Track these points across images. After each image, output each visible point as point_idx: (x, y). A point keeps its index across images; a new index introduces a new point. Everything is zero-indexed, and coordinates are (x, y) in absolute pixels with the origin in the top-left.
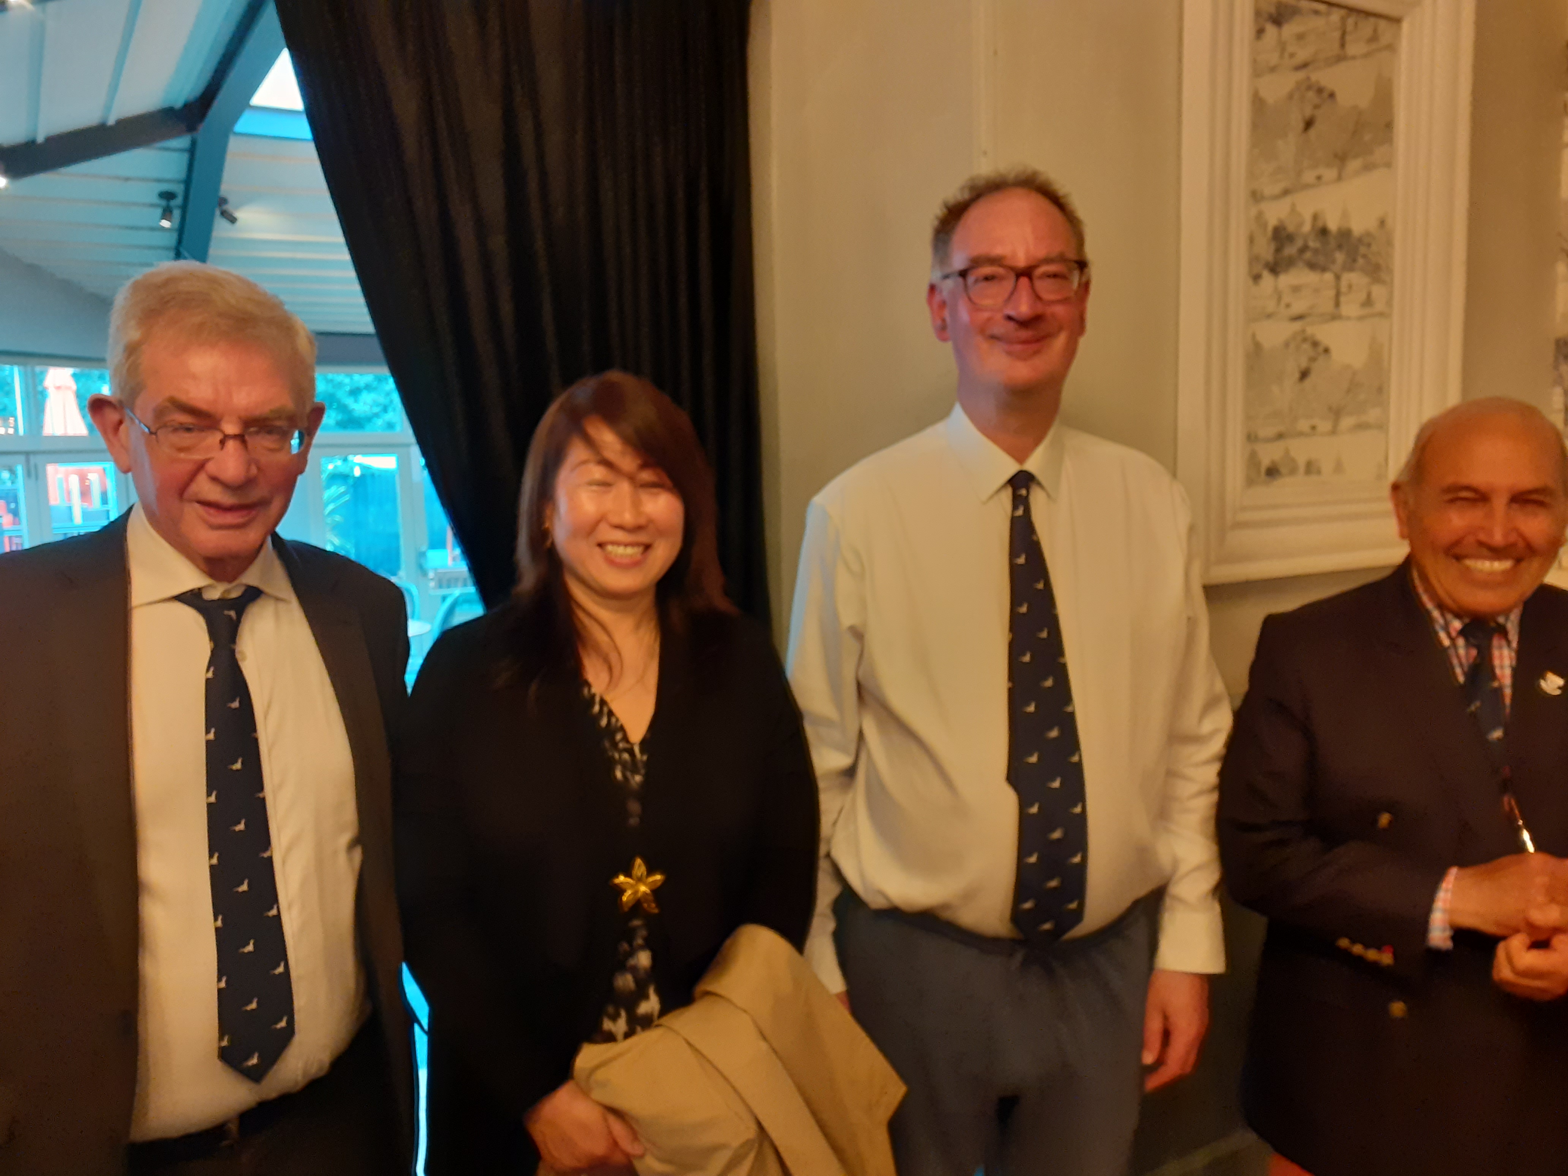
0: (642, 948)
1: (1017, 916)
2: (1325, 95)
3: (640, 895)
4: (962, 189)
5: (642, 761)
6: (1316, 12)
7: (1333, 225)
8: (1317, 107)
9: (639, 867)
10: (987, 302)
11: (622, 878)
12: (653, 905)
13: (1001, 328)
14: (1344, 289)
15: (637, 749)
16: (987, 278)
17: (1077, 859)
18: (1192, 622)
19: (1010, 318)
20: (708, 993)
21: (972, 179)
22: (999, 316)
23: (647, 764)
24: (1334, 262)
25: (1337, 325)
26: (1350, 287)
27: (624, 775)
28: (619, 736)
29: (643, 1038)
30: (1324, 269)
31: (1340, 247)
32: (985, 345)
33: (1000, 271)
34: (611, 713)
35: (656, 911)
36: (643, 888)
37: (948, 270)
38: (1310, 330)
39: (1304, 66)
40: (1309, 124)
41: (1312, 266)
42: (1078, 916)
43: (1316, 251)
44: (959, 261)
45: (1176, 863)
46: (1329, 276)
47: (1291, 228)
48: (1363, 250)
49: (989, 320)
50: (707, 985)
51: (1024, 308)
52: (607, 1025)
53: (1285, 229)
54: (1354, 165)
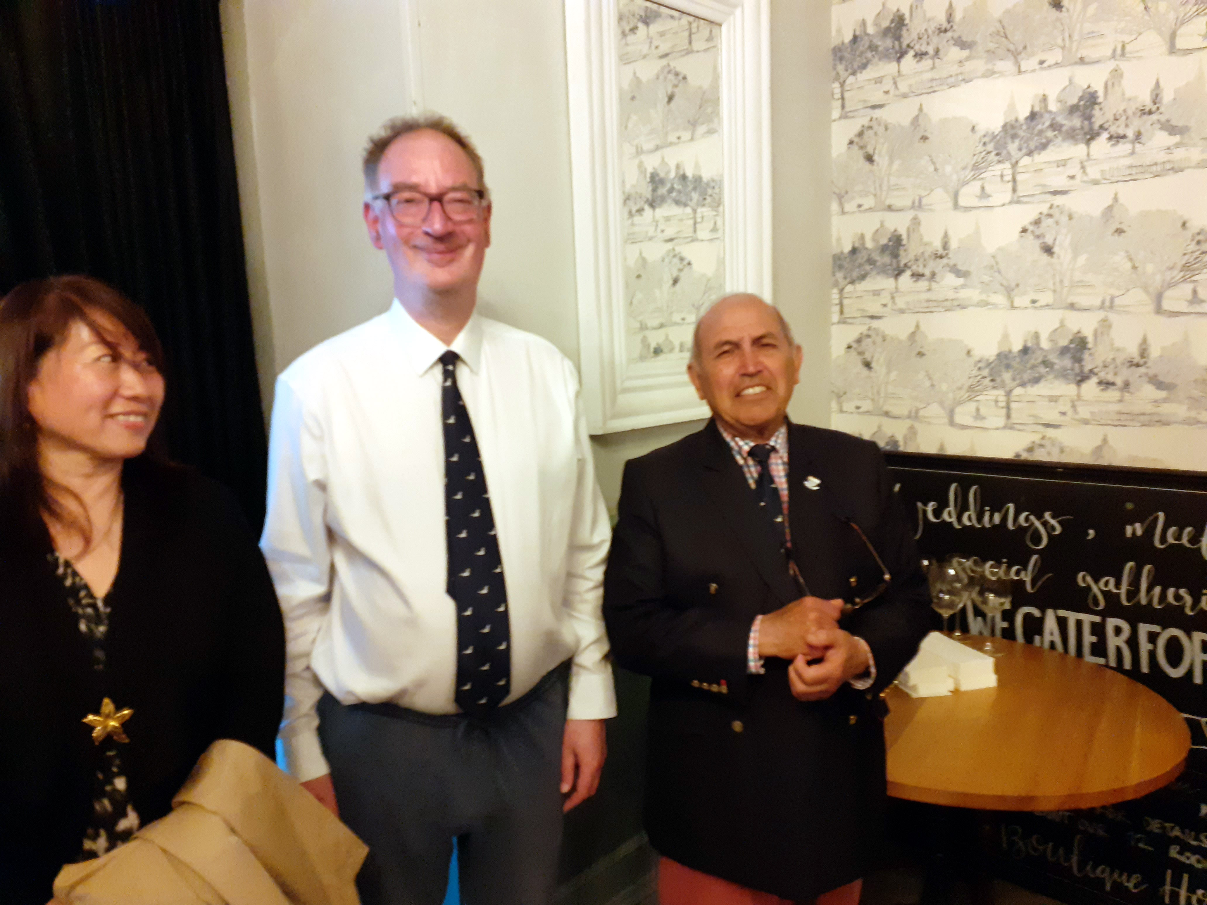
0: (118, 774)
1: (459, 696)
2: (680, 77)
3: (109, 729)
4: (385, 127)
5: (105, 613)
6: (672, 17)
7: (689, 174)
8: (676, 86)
9: (108, 705)
10: (408, 220)
11: (91, 717)
12: (124, 736)
13: (422, 241)
14: (699, 220)
15: (100, 604)
16: (409, 201)
17: (503, 647)
18: (581, 462)
19: (427, 234)
20: (183, 803)
21: (391, 120)
22: (419, 232)
23: (110, 616)
24: (691, 200)
25: (696, 244)
26: (703, 217)
27: (88, 627)
28: (82, 594)
29: (123, 850)
30: (686, 205)
31: (695, 189)
32: (410, 253)
33: (416, 195)
34: (75, 574)
35: (127, 741)
36: (113, 723)
37: (377, 193)
38: (678, 249)
39: (666, 55)
40: (670, 98)
41: (677, 202)
42: (506, 689)
43: (679, 192)
44: (385, 187)
45: (578, 642)
46: (688, 210)
47: (662, 175)
48: (710, 191)
49: (411, 233)
50: (182, 796)
51: (437, 226)
52: (88, 845)
53: (658, 175)
54: (701, 129)
